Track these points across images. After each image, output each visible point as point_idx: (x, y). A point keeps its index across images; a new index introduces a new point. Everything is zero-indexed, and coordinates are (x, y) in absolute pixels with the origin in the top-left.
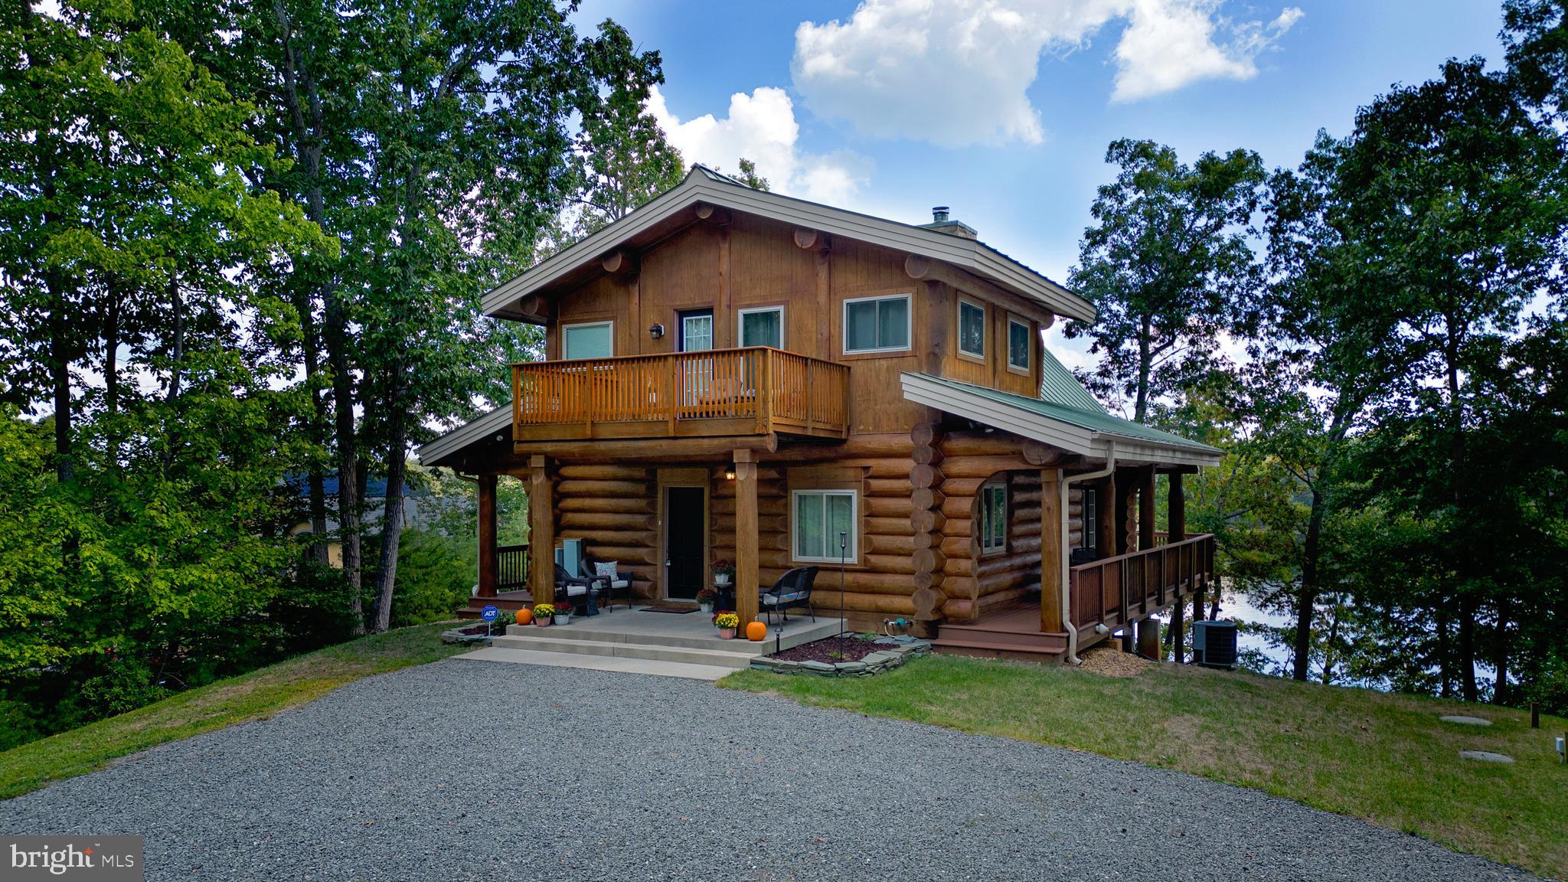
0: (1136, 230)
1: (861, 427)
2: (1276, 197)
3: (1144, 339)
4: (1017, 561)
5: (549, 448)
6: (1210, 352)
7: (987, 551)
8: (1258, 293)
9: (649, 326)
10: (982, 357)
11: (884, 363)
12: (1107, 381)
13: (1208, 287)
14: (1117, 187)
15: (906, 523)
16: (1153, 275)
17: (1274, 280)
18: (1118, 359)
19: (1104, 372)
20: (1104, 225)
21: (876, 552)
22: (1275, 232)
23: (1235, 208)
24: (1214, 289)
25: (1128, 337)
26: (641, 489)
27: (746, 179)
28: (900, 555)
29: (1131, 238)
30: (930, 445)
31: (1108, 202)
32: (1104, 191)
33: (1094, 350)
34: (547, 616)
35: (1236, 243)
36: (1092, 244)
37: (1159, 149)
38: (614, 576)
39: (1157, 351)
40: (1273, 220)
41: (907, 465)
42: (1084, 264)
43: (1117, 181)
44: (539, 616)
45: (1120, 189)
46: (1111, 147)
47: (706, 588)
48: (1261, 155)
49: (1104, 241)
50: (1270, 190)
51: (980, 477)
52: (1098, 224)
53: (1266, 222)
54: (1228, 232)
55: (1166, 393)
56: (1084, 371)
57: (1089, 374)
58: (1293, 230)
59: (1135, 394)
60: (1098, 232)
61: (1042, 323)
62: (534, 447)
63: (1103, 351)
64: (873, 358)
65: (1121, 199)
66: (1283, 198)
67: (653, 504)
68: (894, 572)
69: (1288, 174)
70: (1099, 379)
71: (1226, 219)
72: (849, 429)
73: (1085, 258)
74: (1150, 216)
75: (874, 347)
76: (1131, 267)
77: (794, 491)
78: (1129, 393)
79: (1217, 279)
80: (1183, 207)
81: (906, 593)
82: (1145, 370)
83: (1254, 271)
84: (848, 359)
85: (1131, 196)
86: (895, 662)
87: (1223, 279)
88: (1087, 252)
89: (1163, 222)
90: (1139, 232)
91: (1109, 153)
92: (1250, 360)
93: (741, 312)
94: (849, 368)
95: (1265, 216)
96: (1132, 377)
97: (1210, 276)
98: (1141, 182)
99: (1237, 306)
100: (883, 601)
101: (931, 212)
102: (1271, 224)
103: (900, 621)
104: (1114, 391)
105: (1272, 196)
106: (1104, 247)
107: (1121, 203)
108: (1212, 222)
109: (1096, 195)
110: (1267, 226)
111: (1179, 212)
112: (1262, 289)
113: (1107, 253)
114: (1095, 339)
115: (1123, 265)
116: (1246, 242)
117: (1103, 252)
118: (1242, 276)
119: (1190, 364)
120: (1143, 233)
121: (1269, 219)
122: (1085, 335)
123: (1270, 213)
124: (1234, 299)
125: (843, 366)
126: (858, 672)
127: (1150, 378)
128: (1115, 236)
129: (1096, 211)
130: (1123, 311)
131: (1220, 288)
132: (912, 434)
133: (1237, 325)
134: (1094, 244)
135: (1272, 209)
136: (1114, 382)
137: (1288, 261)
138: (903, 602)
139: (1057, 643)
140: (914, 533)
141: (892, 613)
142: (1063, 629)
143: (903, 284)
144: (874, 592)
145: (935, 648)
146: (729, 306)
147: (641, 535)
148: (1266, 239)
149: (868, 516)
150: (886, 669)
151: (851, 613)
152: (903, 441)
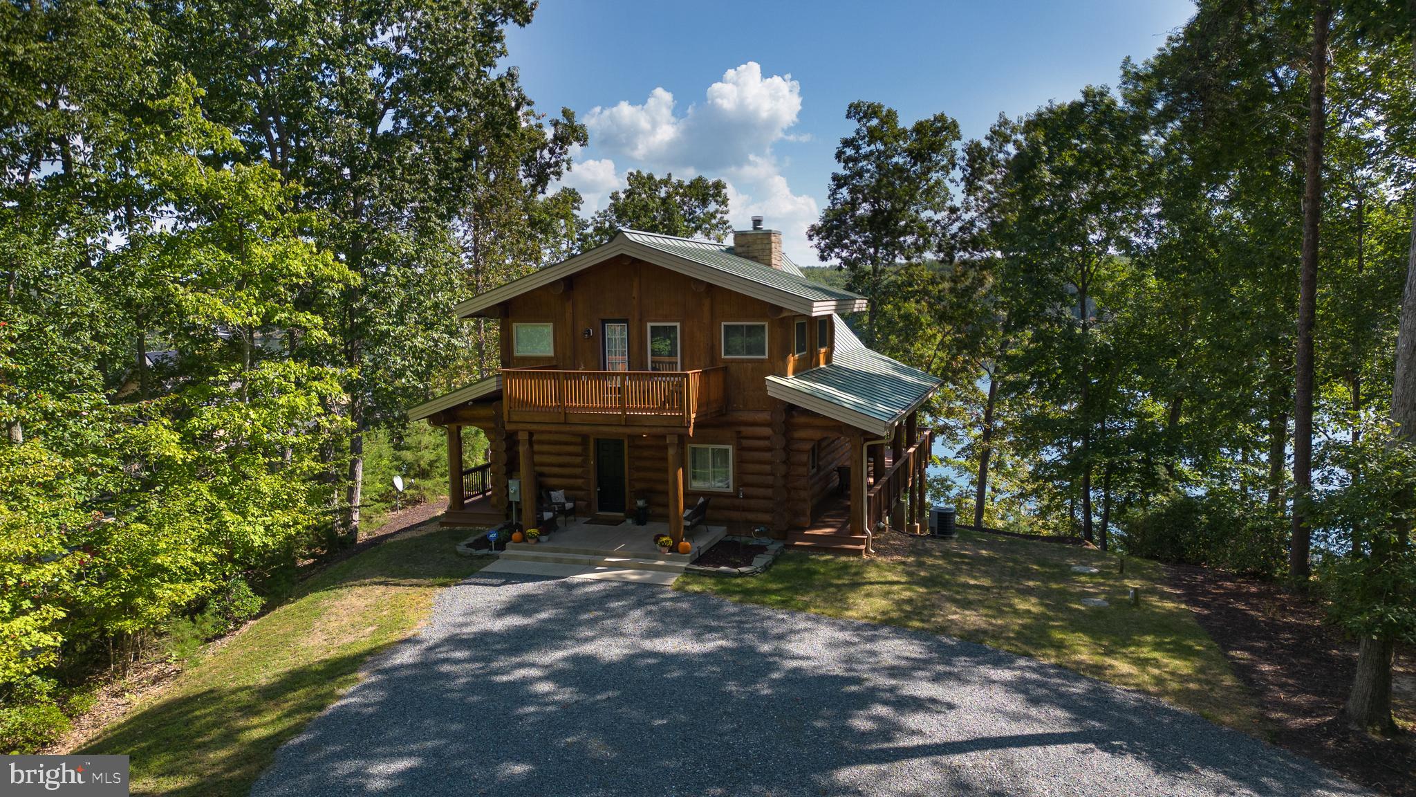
1: (737, 406)
2: (969, 161)
9: (581, 329)
10: (805, 353)
11: (752, 367)
14: (854, 139)
15: (767, 468)
20: (845, 171)
21: (746, 485)
28: (763, 487)
30: (781, 421)
31: (848, 150)
32: (847, 143)
34: (535, 537)
37: (885, 110)
38: (563, 500)
41: (767, 431)
42: (832, 204)
43: (854, 135)
44: (529, 538)
45: (857, 141)
46: (850, 106)
47: (629, 507)
48: (959, 122)
49: (845, 185)
52: (840, 169)
54: (934, 176)
60: (841, 177)
62: (521, 426)
64: (743, 361)
65: (858, 148)
67: (586, 450)
68: (758, 498)
69: (978, 145)
71: (934, 168)
72: (730, 407)
73: (833, 198)
75: (743, 354)
77: (689, 445)
81: (766, 511)
83: (953, 210)
84: (726, 361)
85: (865, 147)
86: (771, 563)
88: (834, 192)
91: (849, 112)
93: (649, 325)
94: (727, 367)
98: (873, 135)
100: (751, 516)
103: (763, 529)
109: (839, 145)
117: (844, 193)
121: (965, 176)
123: (965, 172)
125: (722, 366)
126: (753, 573)
129: (839, 155)
132: (771, 415)
134: (839, 186)
135: (966, 169)
138: (766, 517)
139: (861, 542)
140: (772, 474)
141: (758, 524)
142: (864, 533)
143: (762, 317)
144: (745, 510)
145: (787, 547)
146: (640, 320)
147: (578, 471)
148: (962, 185)
149: (740, 462)
150: (766, 568)
151: (730, 523)
152: (764, 416)
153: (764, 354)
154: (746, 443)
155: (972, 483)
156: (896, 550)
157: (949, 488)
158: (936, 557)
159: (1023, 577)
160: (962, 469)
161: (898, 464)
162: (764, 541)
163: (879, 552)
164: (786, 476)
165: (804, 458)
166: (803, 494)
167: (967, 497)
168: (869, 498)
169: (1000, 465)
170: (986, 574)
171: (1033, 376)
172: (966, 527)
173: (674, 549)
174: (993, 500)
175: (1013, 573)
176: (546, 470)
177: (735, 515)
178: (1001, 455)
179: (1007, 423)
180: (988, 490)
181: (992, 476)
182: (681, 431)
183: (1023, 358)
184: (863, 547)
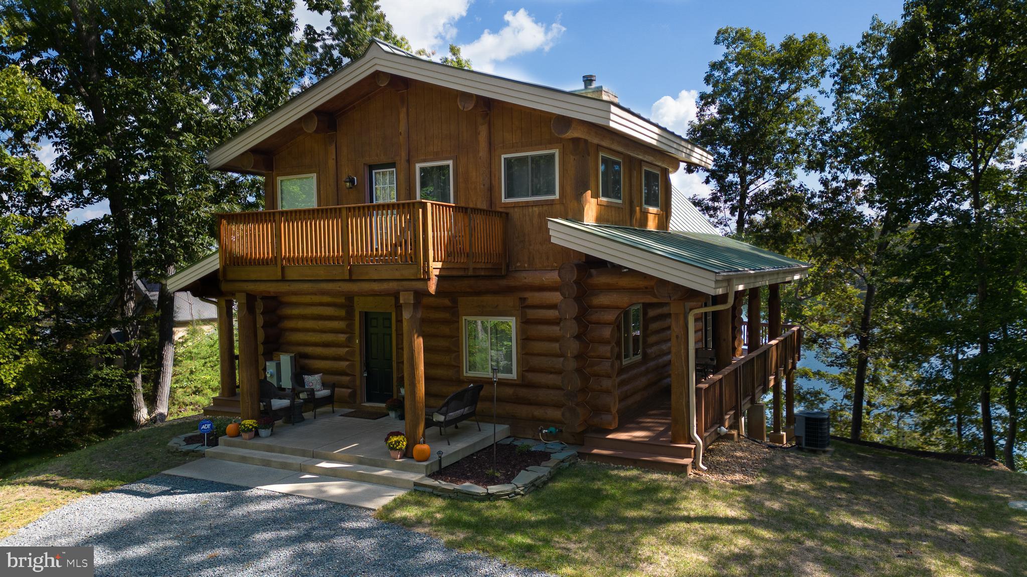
0: (736, 93)
1: (519, 264)
2: (841, 67)
3: (743, 175)
4: (652, 364)
5: (251, 287)
6: (790, 181)
7: (625, 362)
8: (826, 137)
9: (344, 177)
10: (620, 201)
11: (536, 209)
12: (716, 204)
13: (789, 135)
14: (723, 63)
15: (556, 346)
16: (749, 126)
17: (838, 128)
18: (725, 188)
19: (715, 198)
20: (714, 90)
21: (532, 370)
22: (840, 93)
23: (809, 76)
24: (793, 135)
25: (731, 173)
26: (342, 313)
27: (455, 60)
28: (551, 373)
29: (734, 100)
30: (575, 282)
31: (716, 74)
32: (714, 66)
33: (707, 182)
34: (251, 430)
35: (808, 102)
36: (705, 104)
37: (753, 34)
38: (318, 387)
39: (752, 182)
40: (838, 84)
41: (555, 297)
42: (700, 120)
43: (723, 59)
44: (244, 431)
45: (725, 64)
46: (719, 33)
47: (395, 397)
48: (828, 37)
49: (713, 102)
50: (836, 61)
51: (618, 308)
52: (709, 89)
53: (833, 85)
54: (801, 95)
55: (759, 212)
56: (700, 197)
57: (704, 199)
58: (853, 91)
59: (737, 214)
60: (709, 96)
61: (670, 170)
63: (713, 183)
64: (527, 205)
65: (726, 71)
66: (846, 67)
67: (350, 326)
68: (548, 387)
69: (850, 50)
70: (710, 203)
71: (803, 85)
72: (508, 266)
73: (700, 115)
74: (745, 83)
75: (527, 196)
76: (733, 121)
77: (464, 318)
78: (732, 214)
79: (794, 128)
80: (771, 77)
81: (557, 406)
82: (743, 196)
83: (823, 122)
84: (507, 206)
85: (734, 69)
86: (544, 479)
87: (799, 128)
88: (702, 110)
89: (757, 87)
90: (739, 95)
91: (718, 38)
92: (822, 188)
93: (418, 166)
94: (507, 214)
95: (832, 81)
96: (735, 202)
97: (791, 126)
98: (738, 60)
99: (810, 148)
100: (538, 412)
101: (582, 79)
102: (837, 86)
103: (552, 429)
104: (721, 211)
105: (838, 66)
106: (714, 106)
107: (726, 74)
108: (793, 86)
109: (708, 69)
110: (834, 88)
111: (770, 79)
112: (829, 135)
113: (716, 110)
114: (707, 174)
115: (728, 119)
116: (816, 101)
117: (713, 111)
118: (814, 125)
119: (776, 192)
120: (742, 96)
121: (836, 82)
122: (700, 171)
123: (836, 78)
124: (808, 143)
125: (501, 213)
126: (508, 495)
127: (748, 201)
128: (722, 98)
129: (707, 80)
130: (727, 153)
131: (798, 135)
132: (559, 270)
133: (809, 162)
135: (837, 75)
136: (722, 205)
137: (848, 114)
138: (554, 414)
139: (685, 453)
140: (562, 355)
141: (546, 423)
142: (691, 440)
143: (551, 142)
144: (530, 403)
145: (581, 455)
146: (408, 161)
147: (343, 351)
148: (833, 98)
149: (525, 339)
150: (535, 487)
151: (513, 420)
152: (552, 277)
153: (554, 193)
154: (533, 314)
155: (846, 397)
156: (742, 465)
157: (822, 401)
158: (800, 479)
159: (941, 517)
160: (836, 382)
161: (754, 354)
162: (553, 445)
163: (713, 468)
164: (579, 357)
165: (607, 332)
166: (606, 383)
167: (841, 410)
168: (698, 390)
169: (875, 381)
170: (878, 510)
171: (916, 278)
172: (842, 439)
173: (407, 454)
174: (868, 413)
175: (923, 511)
176: (309, 350)
177: (523, 411)
178: (876, 370)
179: (886, 331)
180: (865, 404)
181: (868, 390)
182: (419, 285)
183: (906, 256)
184: (687, 461)
